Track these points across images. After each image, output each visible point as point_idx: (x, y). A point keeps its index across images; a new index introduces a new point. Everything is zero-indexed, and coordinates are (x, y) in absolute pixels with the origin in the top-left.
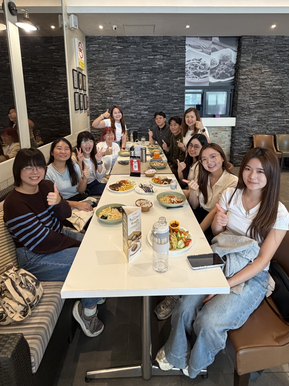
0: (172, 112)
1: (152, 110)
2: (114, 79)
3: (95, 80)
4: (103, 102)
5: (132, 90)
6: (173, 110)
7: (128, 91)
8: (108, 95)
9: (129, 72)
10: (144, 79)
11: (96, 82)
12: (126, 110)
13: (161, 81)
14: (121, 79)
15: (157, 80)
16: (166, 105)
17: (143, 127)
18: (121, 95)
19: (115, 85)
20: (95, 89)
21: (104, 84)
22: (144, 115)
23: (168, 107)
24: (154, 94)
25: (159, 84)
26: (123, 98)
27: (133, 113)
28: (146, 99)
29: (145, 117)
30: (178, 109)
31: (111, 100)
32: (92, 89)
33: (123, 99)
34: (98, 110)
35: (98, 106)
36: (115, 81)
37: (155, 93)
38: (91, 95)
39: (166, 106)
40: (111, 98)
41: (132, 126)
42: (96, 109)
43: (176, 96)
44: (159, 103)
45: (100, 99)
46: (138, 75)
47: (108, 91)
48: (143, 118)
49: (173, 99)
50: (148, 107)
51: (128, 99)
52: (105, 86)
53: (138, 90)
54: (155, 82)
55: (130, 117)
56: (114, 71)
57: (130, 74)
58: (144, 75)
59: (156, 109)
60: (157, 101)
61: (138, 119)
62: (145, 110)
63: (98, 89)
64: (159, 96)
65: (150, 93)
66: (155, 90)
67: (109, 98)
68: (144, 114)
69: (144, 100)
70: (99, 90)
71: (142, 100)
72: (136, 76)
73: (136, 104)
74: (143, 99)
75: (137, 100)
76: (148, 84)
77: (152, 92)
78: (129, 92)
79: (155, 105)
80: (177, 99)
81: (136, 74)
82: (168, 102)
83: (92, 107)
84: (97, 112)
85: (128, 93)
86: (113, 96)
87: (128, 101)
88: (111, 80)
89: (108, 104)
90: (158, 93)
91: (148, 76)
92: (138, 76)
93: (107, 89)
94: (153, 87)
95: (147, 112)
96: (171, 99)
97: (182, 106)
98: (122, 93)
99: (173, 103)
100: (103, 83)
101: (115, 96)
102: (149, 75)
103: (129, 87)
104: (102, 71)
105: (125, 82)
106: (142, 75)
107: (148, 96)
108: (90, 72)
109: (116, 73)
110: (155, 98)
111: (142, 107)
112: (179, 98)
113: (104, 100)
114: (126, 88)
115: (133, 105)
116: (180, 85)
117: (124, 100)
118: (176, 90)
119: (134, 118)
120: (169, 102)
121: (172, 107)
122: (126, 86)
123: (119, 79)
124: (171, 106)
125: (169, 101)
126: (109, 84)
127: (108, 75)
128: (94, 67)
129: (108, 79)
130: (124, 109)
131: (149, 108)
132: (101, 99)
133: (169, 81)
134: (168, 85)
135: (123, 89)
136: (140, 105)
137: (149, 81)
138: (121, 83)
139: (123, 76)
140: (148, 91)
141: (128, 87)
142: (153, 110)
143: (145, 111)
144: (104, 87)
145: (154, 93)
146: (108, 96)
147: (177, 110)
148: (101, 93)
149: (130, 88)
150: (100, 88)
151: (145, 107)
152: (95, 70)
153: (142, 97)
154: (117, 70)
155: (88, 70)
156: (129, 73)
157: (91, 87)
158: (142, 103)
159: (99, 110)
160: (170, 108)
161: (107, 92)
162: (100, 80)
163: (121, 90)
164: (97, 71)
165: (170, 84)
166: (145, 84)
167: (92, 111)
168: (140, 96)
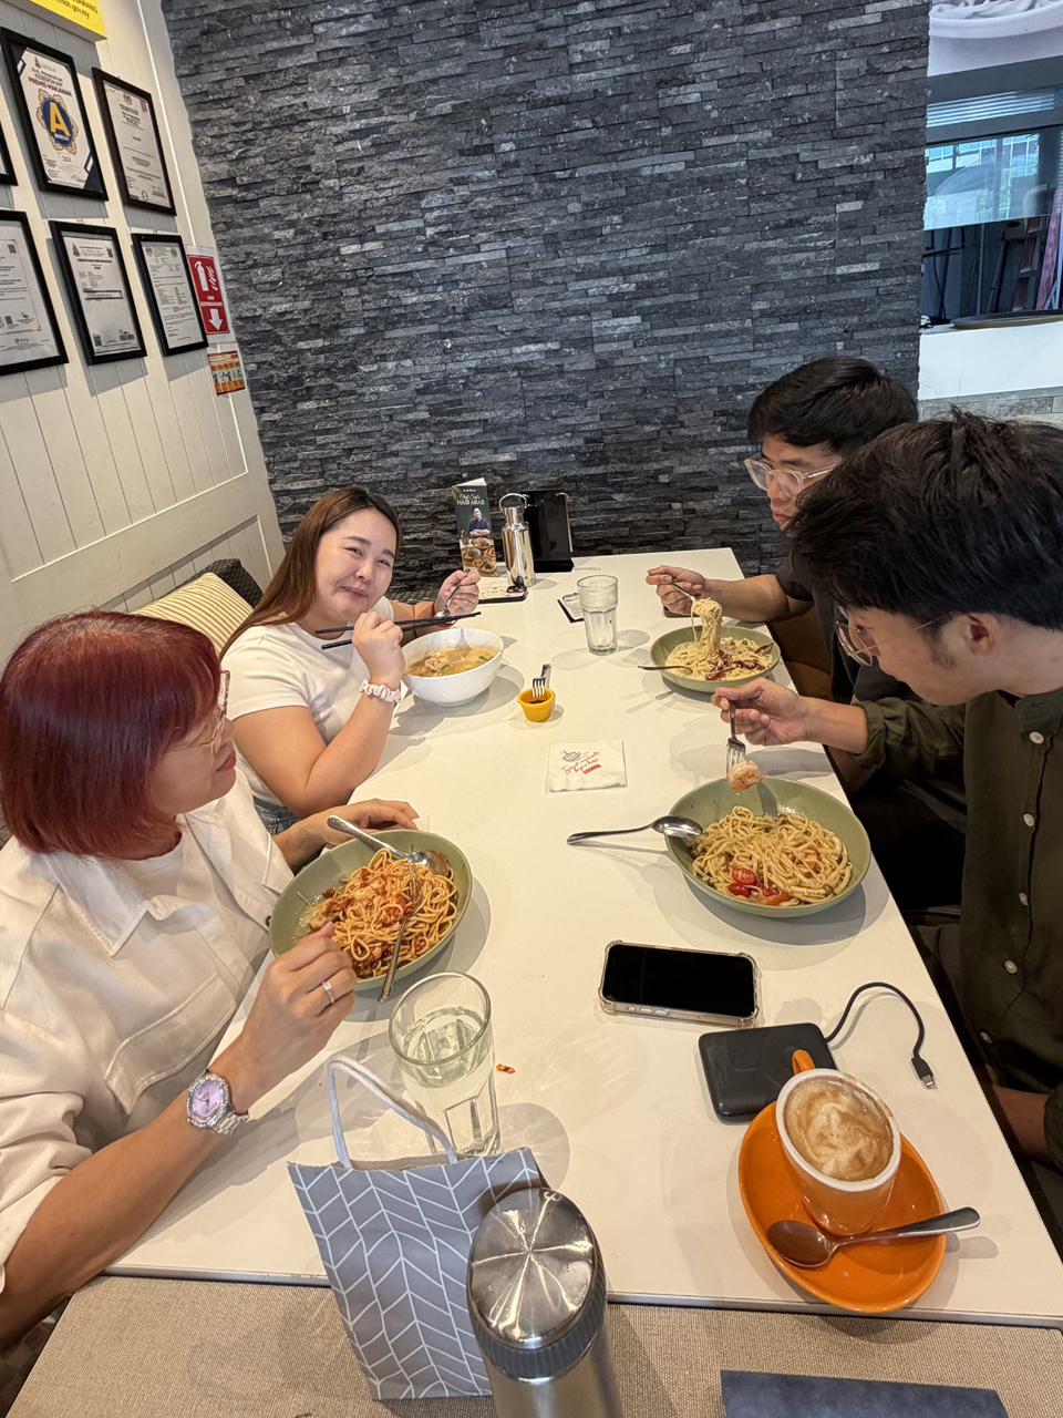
0: (822, 298)
1: (670, 299)
2: (369, 95)
3: (236, 124)
4: (321, 284)
5: (507, 165)
6: (831, 278)
7: (480, 181)
8: (342, 227)
9: (470, 20)
10: (589, 63)
11: (248, 142)
12: (482, 320)
13: (724, 62)
14: (419, 90)
15: (694, 53)
16: (774, 252)
17: (616, 431)
18: (436, 214)
19: (380, 148)
20: (251, 195)
21: (307, 151)
22: (615, 346)
23: (787, 267)
24: (677, 174)
25: (713, 86)
26: (449, 233)
27: (536, 340)
28: (616, 219)
29: (621, 361)
30: (876, 266)
31: (371, 261)
32: (230, 199)
33: (452, 245)
34: (294, 342)
35: (285, 313)
36: (378, 112)
37: (681, 167)
38: (233, 244)
39: (774, 260)
40: (368, 246)
41: (533, 428)
42: (278, 340)
43: (851, 169)
44: (720, 241)
45: (295, 269)
46: (539, 36)
47: (339, 196)
48: (604, 365)
49: (826, 198)
50: (640, 286)
51: (484, 235)
52: (311, 160)
53: (550, 160)
54: (677, 76)
55: (516, 367)
56: (362, 29)
57: (479, 41)
58: (588, 26)
59: (700, 292)
60: (704, 229)
61: (569, 381)
62: (620, 305)
63: (268, 189)
64: (718, 182)
65: (647, 172)
66: (687, 141)
67: (355, 248)
68: (611, 340)
69: (606, 230)
70: (276, 201)
71: (592, 233)
72: (527, 47)
73: (549, 272)
74: (597, 222)
75: (554, 235)
76: (627, 96)
77: (657, 159)
78: (491, 180)
79: (691, 262)
80: (863, 193)
81: (530, 28)
82: (791, 223)
83: (249, 327)
84: (293, 359)
85: (482, 193)
86: (380, 229)
87: (490, 253)
88: (346, 109)
89: (353, 291)
90: (705, 161)
91: (618, 30)
92: (541, 46)
93: (331, 182)
94: (662, 116)
95: (636, 319)
96: (813, 194)
97: (901, 246)
98: (436, 199)
99: (827, 228)
100: (298, 137)
101: (395, 227)
102: (625, 19)
103: (487, 141)
104: (275, 45)
105: (446, 108)
106: (573, 30)
107: (632, 197)
108: (196, 72)
109: (377, 48)
110: (683, 203)
111: (594, 286)
112: (879, 177)
113: (322, 270)
114: (462, 153)
115: (528, 276)
116: (885, 67)
117: (461, 249)
118: (853, 116)
119: (543, 376)
120: (800, 222)
121: (826, 256)
122: (459, 138)
123: (402, 90)
124: (812, 255)
125: (795, 216)
126: (341, 140)
127: (319, 74)
128: (213, 22)
129: (327, 104)
130: (467, 314)
131: (646, 289)
132: (301, 261)
133: (787, 45)
134: (786, 85)
135: (438, 164)
136: (581, 276)
137: (633, 68)
138: (425, 126)
139: (430, 63)
140: (629, 151)
141: (476, 142)
142: (677, 303)
143: (616, 315)
144: (308, 168)
145: (675, 165)
146: (345, 235)
147: (867, 275)
148: (295, 216)
149: (490, 148)
150: (285, 183)
151: (614, 285)
152: (226, 46)
153: (590, 210)
154: (384, 23)
155: (176, 55)
156: (469, 34)
157: (221, 182)
158: (591, 259)
159: (302, 345)
160: (809, 272)
161: (332, 209)
162: (276, 125)
163: (428, 179)
164: (239, 52)
165: (798, 73)
166: (604, 106)
167: (259, 357)
168: (574, 207)
